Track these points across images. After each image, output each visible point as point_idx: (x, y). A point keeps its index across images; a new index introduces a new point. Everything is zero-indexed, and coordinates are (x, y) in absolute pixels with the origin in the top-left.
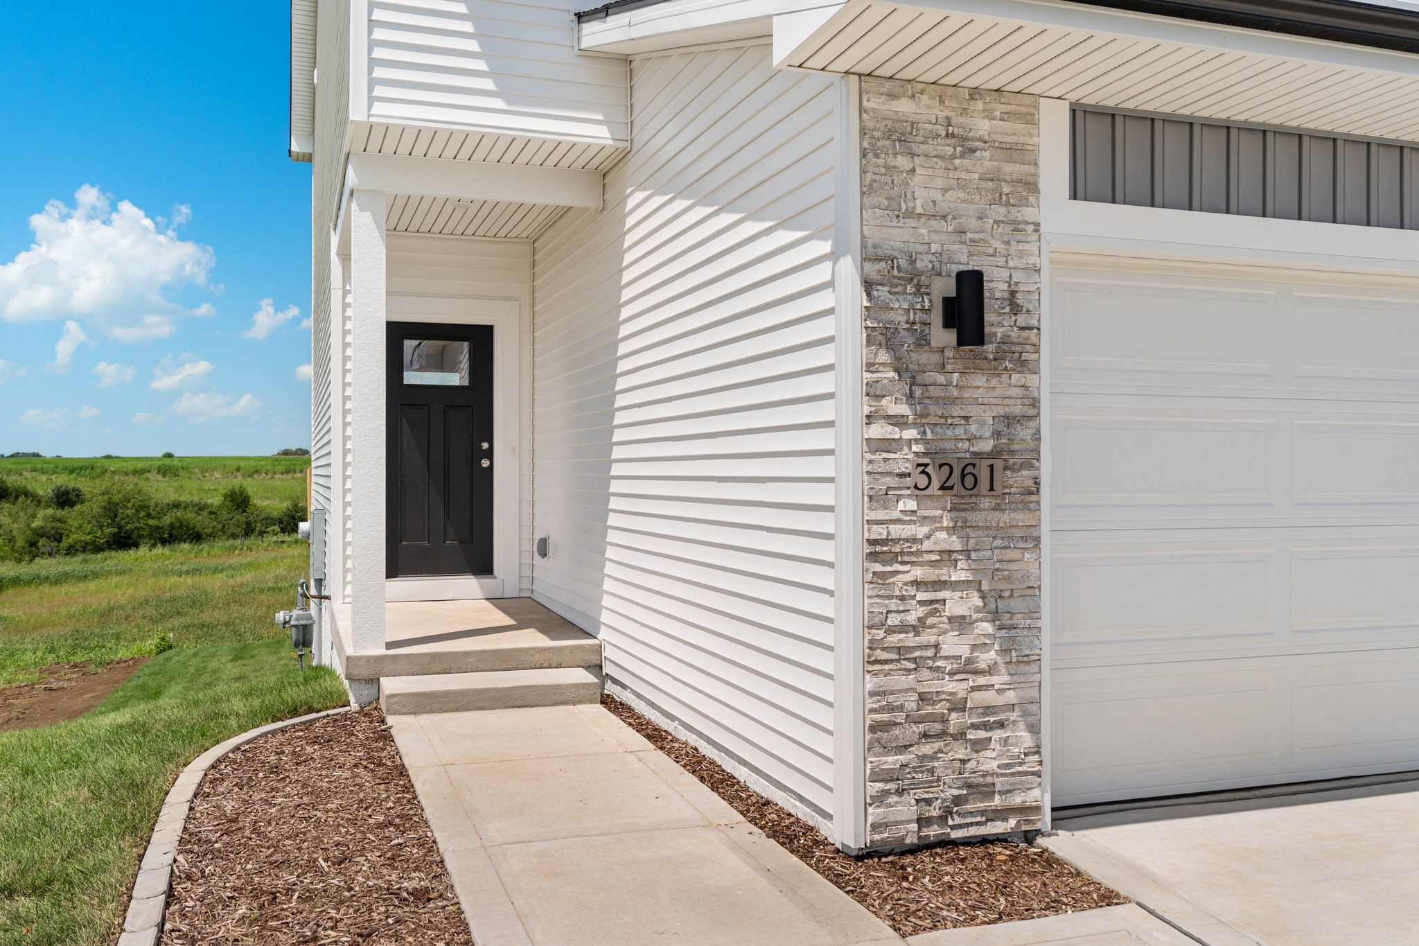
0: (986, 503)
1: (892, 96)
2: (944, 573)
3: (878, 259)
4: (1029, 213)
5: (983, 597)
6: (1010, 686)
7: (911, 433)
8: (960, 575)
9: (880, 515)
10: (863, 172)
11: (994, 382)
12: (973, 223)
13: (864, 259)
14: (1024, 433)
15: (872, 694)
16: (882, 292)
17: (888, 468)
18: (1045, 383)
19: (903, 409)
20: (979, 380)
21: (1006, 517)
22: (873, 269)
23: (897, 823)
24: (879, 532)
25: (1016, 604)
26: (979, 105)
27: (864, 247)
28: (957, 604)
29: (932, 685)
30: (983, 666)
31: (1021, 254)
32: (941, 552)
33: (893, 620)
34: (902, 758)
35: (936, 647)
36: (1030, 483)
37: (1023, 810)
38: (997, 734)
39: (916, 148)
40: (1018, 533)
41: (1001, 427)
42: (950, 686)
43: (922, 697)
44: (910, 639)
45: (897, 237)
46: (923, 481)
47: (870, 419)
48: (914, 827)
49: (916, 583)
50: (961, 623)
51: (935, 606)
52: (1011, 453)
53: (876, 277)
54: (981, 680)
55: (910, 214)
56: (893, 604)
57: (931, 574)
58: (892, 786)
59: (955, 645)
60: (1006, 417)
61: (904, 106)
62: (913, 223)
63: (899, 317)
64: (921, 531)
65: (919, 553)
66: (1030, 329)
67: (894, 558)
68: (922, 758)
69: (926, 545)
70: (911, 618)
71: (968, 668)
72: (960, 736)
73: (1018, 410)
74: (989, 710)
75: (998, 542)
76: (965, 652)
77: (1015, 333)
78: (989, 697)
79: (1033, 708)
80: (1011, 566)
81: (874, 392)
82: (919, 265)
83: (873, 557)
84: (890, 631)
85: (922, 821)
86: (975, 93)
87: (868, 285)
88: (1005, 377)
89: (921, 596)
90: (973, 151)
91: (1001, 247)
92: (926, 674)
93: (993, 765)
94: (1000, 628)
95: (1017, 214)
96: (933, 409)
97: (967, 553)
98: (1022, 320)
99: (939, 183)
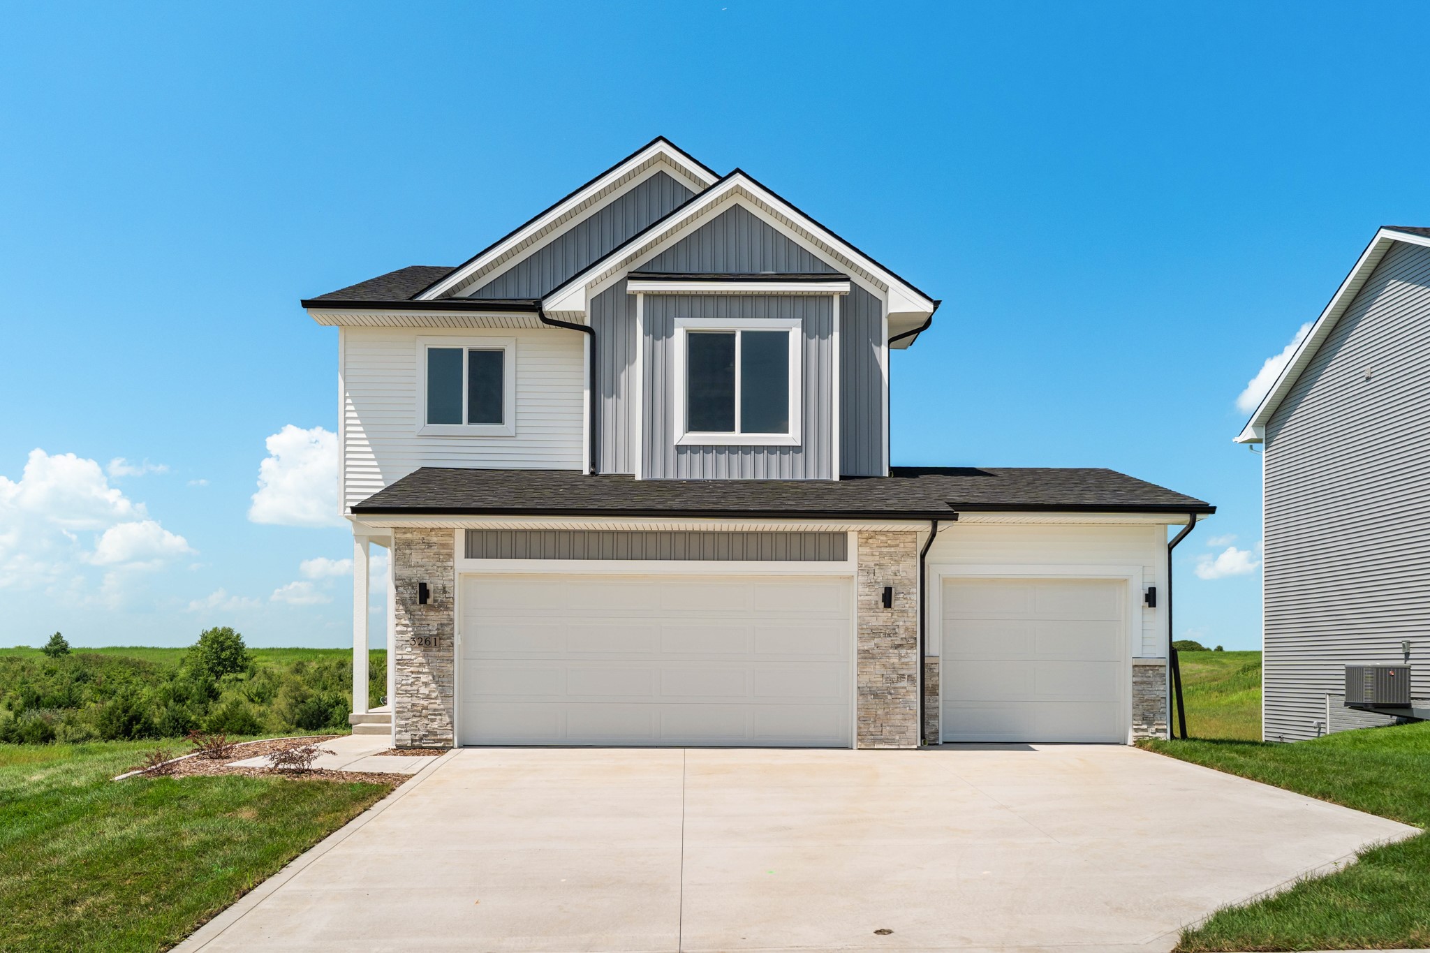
0: (434, 649)
1: (405, 533)
2: (420, 670)
3: (400, 580)
4: (450, 564)
5: (434, 677)
6: (442, 703)
7: (410, 629)
8: (426, 670)
9: (400, 652)
10: (395, 555)
11: (437, 614)
12: (430, 568)
13: (396, 580)
14: (447, 629)
15: (398, 703)
16: (401, 589)
17: (402, 639)
18: (456, 615)
19: (407, 622)
20: (432, 613)
21: (441, 654)
22: (399, 583)
23: (405, 740)
24: (399, 657)
25: (444, 679)
26: (434, 533)
27: (396, 576)
28: (424, 678)
29: (415, 701)
30: (433, 697)
31: (447, 576)
32: (420, 663)
33: (404, 682)
34: (407, 722)
35: (418, 690)
36: (450, 644)
37: (447, 740)
38: (439, 717)
39: (412, 547)
40: (445, 658)
41: (440, 627)
42: (422, 702)
43: (413, 705)
44: (409, 688)
45: (406, 573)
46: (413, 643)
47: (397, 625)
48: (410, 741)
49: (412, 672)
50: (426, 684)
51: (417, 679)
52: (443, 635)
53: (399, 585)
54: (433, 701)
55: (410, 566)
56: (404, 678)
57: (416, 669)
58: (403, 729)
59: (424, 690)
60: (441, 624)
61: (409, 536)
62: (412, 569)
63: (407, 596)
64: (413, 657)
65: (412, 663)
66: (450, 598)
67: (405, 664)
68: (413, 722)
69: (415, 661)
70: (410, 682)
71: (428, 697)
72: (426, 717)
73: (446, 622)
74: (435, 710)
75: (439, 661)
76: (427, 692)
77: (444, 599)
78: (435, 706)
79: (451, 711)
80: (443, 668)
81: (398, 617)
82: (412, 581)
83: (398, 664)
84: (403, 685)
85: (412, 741)
86: (432, 529)
87: (397, 587)
88: (441, 613)
89: (413, 676)
90: (431, 546)
91: (440, 574)
92: (415, 698)
93: (436, 726)
94: (440, 686)
95: (445, 564)
96: (416, 622)
97: (428, 664)
98: (447, 595)
99: (420, 557)
